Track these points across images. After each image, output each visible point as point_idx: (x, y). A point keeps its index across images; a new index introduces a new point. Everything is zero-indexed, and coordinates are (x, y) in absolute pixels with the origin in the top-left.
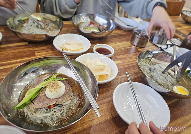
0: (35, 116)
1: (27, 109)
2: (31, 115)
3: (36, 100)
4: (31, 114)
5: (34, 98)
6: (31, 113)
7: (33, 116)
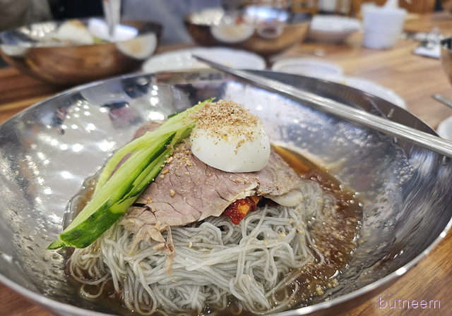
0: (170, 271)
1: (118, 245)
2: (144, 269)
3: (158, 191)
4: (147, 265)
5: (144, 183)
6: (147, 259)
7: (157, 275)
